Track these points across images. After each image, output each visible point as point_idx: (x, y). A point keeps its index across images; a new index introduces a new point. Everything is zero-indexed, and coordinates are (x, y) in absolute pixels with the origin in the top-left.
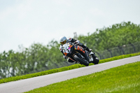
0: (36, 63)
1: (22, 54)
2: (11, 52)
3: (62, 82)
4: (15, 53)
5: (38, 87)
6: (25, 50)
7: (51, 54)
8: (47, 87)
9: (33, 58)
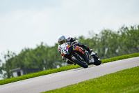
0: (106, 50)
1: (92, 40)
2: (81, 38)
3: (132, 69)
4: (86, 39)
5: (109, 73)
6: (95, 36)
7: (121, 40)
8: (118, 73)
9: (104, 44)
